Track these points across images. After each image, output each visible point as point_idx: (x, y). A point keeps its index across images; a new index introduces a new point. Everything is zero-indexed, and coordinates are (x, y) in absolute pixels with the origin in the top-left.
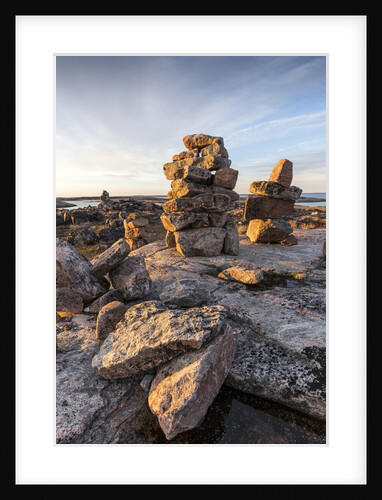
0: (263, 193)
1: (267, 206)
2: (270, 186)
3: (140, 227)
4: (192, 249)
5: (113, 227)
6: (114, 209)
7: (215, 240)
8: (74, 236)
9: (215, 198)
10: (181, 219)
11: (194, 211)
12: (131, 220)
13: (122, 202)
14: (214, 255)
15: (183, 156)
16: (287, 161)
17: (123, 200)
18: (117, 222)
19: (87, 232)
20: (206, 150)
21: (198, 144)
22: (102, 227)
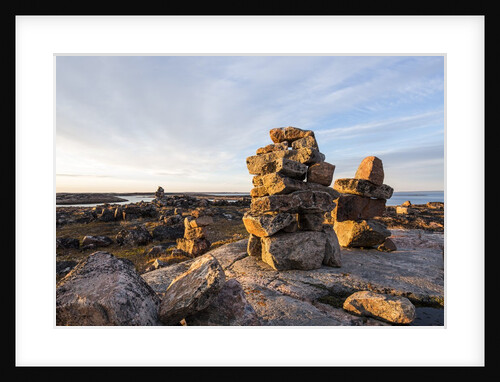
0: (354, 191)
1: (359, 205)
2: (362, 184)
3: (203, 226)
4: (287, 260)
5: (168, 224)
6: (168, 204)
7: (315, 249)
8: (124, 235)
9: (314, 196)
10: (274, 222)
11: (290, 211)
12: (194, 218)
13: (176, 198)
14: (314, 268)
15: (270, 149)
16: (376, 159)
17: (177, 196)
18: (172, 219)
19: (139, 230)
20: (298, 143)
21: (288, 138)
22: (156, 224)
